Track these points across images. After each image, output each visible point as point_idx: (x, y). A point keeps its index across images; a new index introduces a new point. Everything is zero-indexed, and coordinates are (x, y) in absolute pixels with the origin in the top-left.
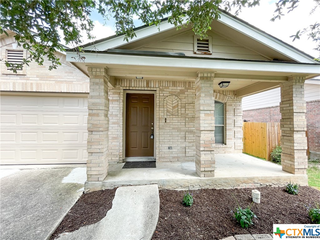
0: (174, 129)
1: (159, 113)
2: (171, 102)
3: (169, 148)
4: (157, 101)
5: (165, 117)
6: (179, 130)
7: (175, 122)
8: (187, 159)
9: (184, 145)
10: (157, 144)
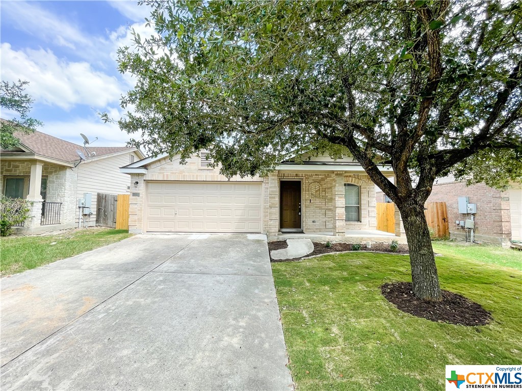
0: (316, 207)
1: (305, 195)
2: (314, 187)
3: (313, 222)
4: (303, 187)
5: (310, 198)
6: (321, 208)
7: (317, 202)
8: (327, 230)
9: (325, 220)
10: (303, 219)
